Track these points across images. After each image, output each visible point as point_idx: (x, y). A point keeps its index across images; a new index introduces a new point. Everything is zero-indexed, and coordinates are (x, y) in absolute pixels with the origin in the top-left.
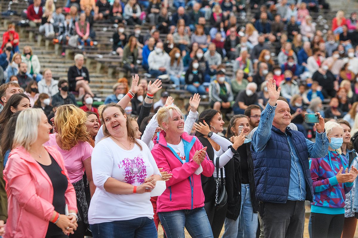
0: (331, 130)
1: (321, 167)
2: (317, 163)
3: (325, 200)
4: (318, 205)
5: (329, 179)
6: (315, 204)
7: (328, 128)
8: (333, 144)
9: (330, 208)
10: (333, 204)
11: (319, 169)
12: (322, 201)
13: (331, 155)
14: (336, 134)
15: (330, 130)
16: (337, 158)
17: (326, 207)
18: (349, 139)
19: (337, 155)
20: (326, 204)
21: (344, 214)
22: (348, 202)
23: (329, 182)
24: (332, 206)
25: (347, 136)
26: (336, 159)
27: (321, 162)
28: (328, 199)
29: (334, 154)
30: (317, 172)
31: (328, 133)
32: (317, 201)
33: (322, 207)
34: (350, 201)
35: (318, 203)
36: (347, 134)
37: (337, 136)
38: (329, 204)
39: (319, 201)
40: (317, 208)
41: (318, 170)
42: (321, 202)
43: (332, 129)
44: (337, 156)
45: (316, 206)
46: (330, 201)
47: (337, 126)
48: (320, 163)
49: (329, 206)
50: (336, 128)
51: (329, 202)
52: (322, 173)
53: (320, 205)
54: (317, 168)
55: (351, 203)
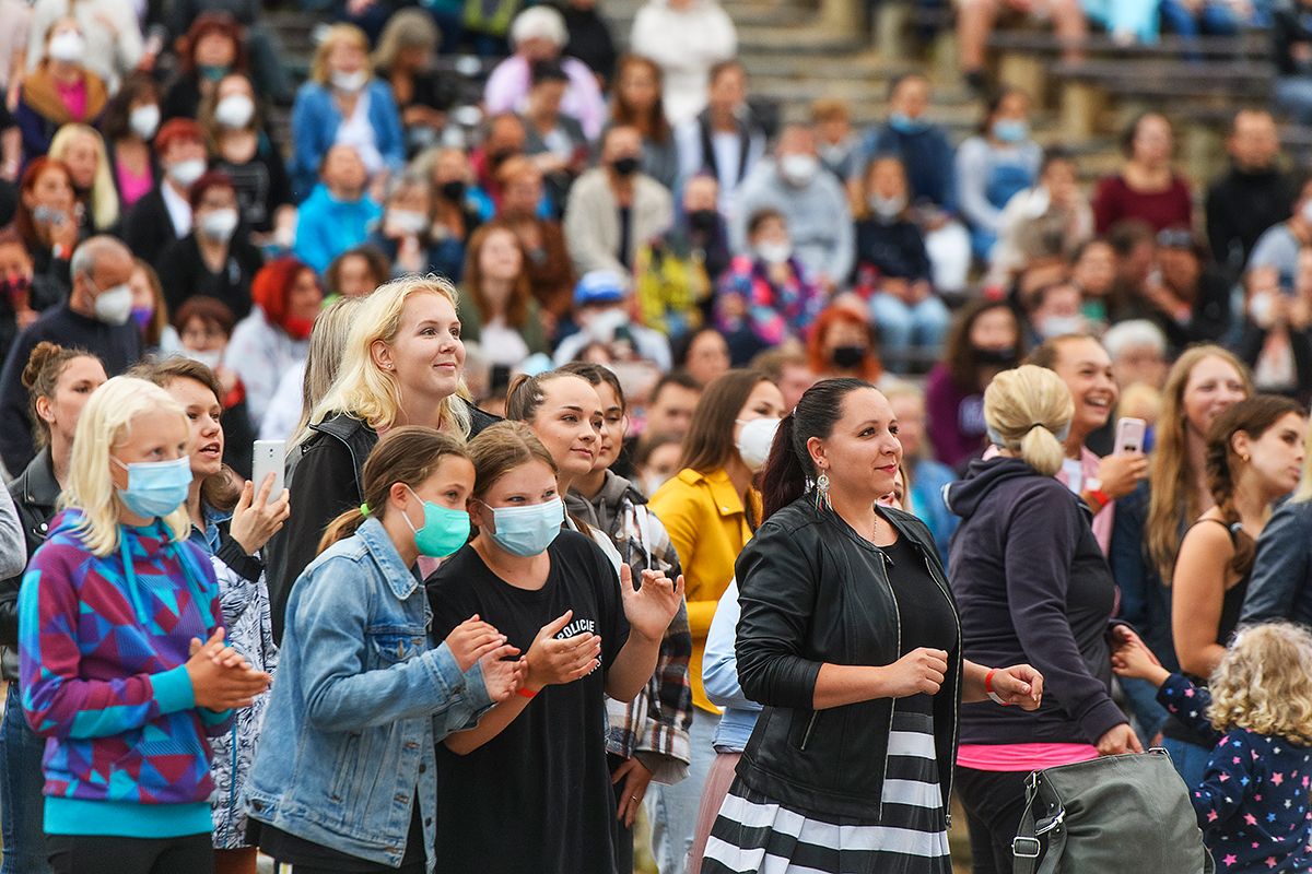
0: (128, 425)
1: (85, 609)
2: (71, 591)
3: (119, 765)
4: (82, 794)
5: (153, 678)
6: (70, 791)
7: (113, 415)
8: (138, 494)
9: (143, 804)
10: (157, 787)
11: (78, 616)
12: (105, 774)
13: (132, 549)
14: (151, 445)
15: (123, 426)
16: (164, 558)
17: (124, 803)
18: (214, 459)
19: (161, 546)
20: (121, 785)
21: (209, 834)
22: (220, 770)
23: (152, 693)
24: (153, 794)
25: (206, 443)
26: (160, 565)
27: (87, 582)
28: (132, 764)
29: (147, 542)
30: (72, 631)
31: (115, 442)
32: (75, 777)
33: (104, 801)
34: (227, 769)
35: (85, 782)
36: (207, 432)
37: (160, 452)
38: (140, 786)
39: (89, 773)
40: (80, 806)
41: (74, 625)
42: (95, 777)
43: (132, 420)
44: (162, 551)
45: (76, 798)
46: (146, 770)
47: (158, 403)
48: (79, 586)
49: (136, 795)
50: (150, 414)
51: (135, 777)
52: (93, 636)
53: (96, 795)
54: (69, 610)
55: (233, 776)
